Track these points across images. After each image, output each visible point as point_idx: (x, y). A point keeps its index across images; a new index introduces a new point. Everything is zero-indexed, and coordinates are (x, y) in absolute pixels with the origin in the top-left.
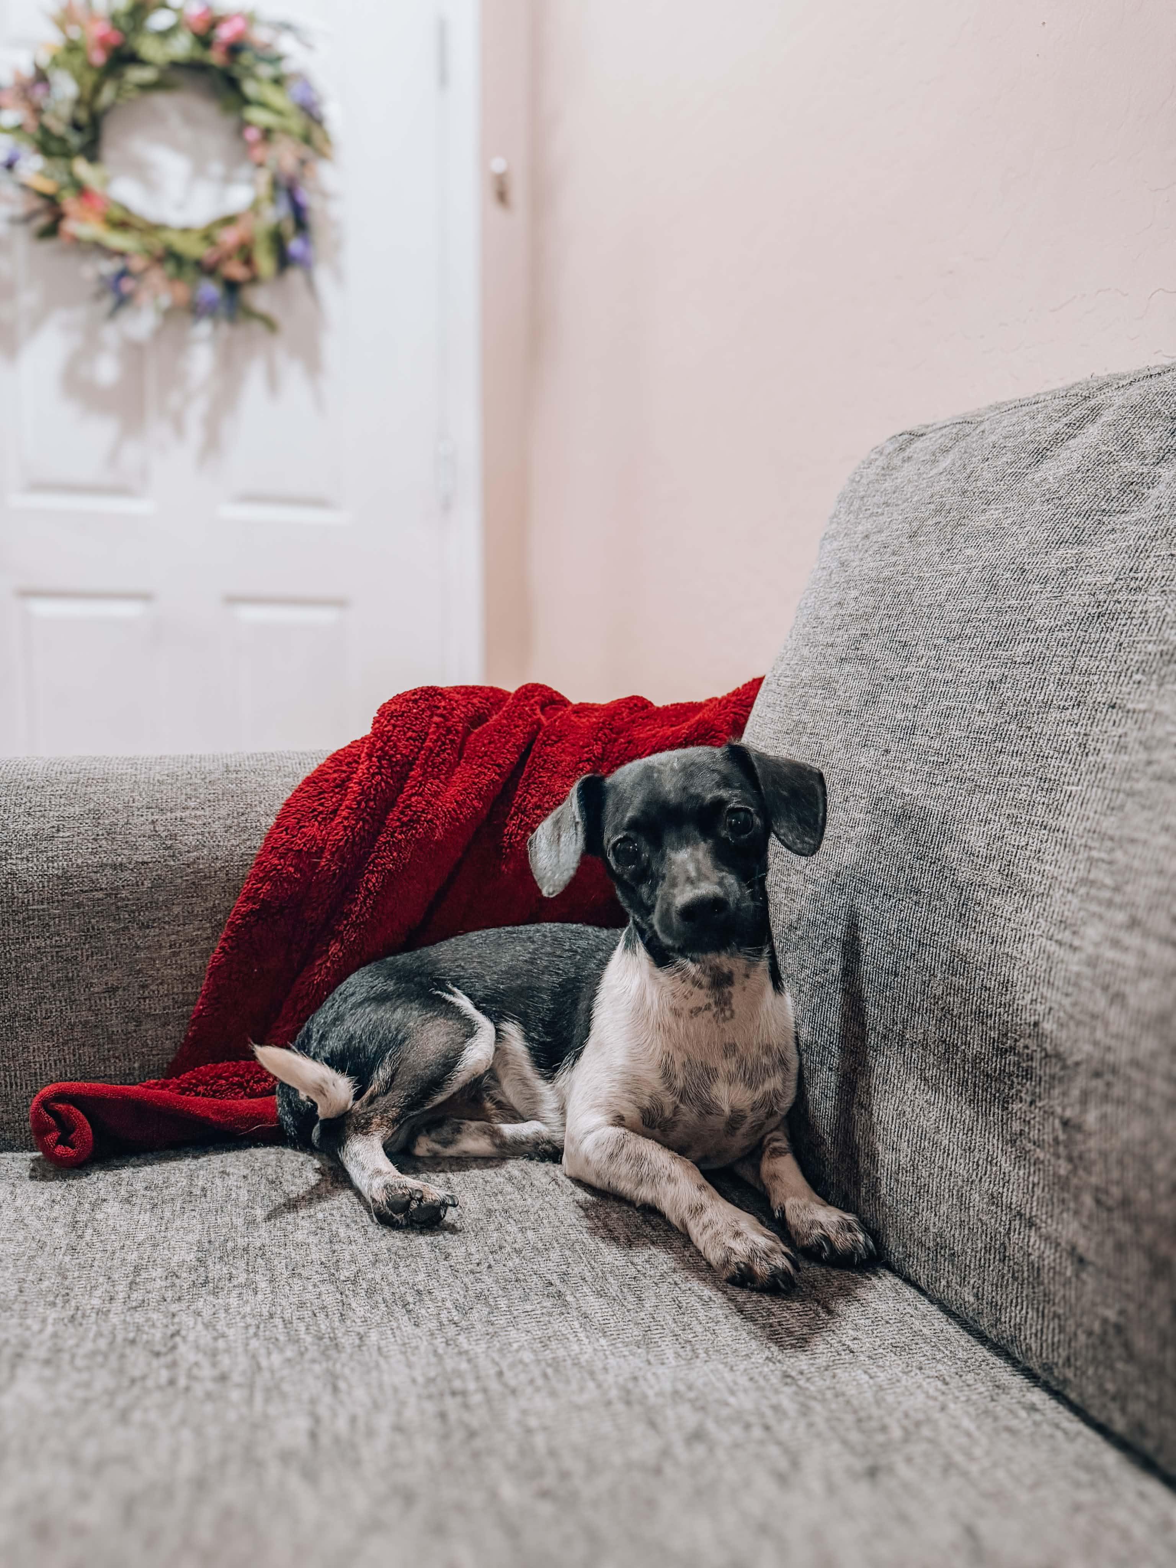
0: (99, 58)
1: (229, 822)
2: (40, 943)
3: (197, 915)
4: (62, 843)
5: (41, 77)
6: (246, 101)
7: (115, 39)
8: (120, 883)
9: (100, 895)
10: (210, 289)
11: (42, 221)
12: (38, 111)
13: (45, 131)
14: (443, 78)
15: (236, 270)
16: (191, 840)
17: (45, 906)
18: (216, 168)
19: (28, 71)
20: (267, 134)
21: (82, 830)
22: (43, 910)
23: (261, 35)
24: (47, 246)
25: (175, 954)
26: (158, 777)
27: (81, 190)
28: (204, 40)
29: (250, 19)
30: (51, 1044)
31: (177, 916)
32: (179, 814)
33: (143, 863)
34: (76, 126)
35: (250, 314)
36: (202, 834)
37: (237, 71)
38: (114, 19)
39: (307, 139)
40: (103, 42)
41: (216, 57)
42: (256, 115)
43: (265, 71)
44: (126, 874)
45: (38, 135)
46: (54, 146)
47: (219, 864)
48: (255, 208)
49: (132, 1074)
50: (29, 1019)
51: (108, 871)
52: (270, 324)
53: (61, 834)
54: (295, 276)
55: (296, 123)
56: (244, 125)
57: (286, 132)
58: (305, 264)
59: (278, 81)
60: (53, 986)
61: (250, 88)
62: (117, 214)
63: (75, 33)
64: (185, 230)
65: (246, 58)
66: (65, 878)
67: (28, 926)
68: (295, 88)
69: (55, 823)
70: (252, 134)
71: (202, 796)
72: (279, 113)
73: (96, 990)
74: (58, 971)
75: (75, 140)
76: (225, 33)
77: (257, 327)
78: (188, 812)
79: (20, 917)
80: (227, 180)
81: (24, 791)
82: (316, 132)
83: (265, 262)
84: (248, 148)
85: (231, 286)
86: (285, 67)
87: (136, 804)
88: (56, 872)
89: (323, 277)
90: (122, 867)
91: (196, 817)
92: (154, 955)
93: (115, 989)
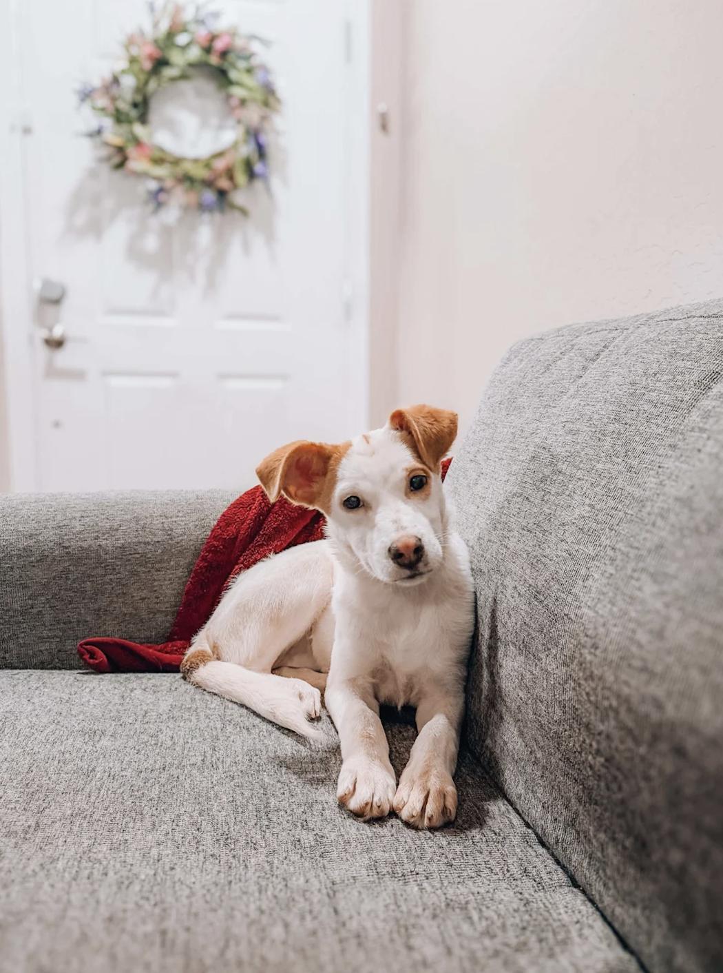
0: (148, 65)
1: (197, 523)
2: (112, 577)
3: (181, 566)
4: (122, 532)
5: (116, 80)
6: (230, 83)
7: (157, 54)
8: (147, 551)
9: (137, 556)
10: (209, 196)
11: (117, 160)
12: (114, 99)
13: (118, 111)
14: (349, 57)
15: (224, 183)
16: (180, 532)
17: (114, 560)
18: (214, 121)
19: (108, 76)
20: (243, 102)
21: (131, 526)
22: (114, 562)
23: (239, 43)
24: (118, 175)
25: (171, 583)
26: (166, 501)
27: (137, 142)
28: (208, 50)
29: (233, 34)
31: (172, 566)
32: (174, 519)
33: (158, 542)
34: (135, 105)
35: (233, 207)
36: (184, 529)
37: (226, 66)
38: (156, 41)
39: (266, 104)
40: (150, 57)
41: (214, 60)
42: (237, 92)
43: (242, 64)
44: (150, 547)
45: (114, 112)
46: (123, 118)
47: (192, 543)
48: (235, 146)
49: (151, 638)
51: (142, 545)
52: (244, 212)
53: (121, 528)
54: (258, 184)
55: (259, 95)
56: (229, 97)
57: (254, 100)
58: (265, 178)
59: (249, 71)
60: (117, 596)
61: (233, 75)
62: (157, 154)
63: (135, 51)
64: (196, 161)
65: (231, 57)
66: (123, 547)
67: (107, 569)
68: (260, 75)
69: (119, 523)
70: (234, 102)
71: (185, 511)
72: (249, 89)
73: (136, 599)
74: (119, 589)
75: (134, 113)
76: (219, 45)
77: (237, 214)
78: (178, 519)
79: (103, 565)
80: (221, 127)
81: (105, 508)
82: (271, 100)
83: (241, 178)
84: (232, 110)
85: (222, 194)
86: (255, 61)
87: (155, 515)
88: (119, 545)
89: (275, 182)
90: (148, 543)
91: (182, 521)
92: (162, 583)
93: (144, 599)
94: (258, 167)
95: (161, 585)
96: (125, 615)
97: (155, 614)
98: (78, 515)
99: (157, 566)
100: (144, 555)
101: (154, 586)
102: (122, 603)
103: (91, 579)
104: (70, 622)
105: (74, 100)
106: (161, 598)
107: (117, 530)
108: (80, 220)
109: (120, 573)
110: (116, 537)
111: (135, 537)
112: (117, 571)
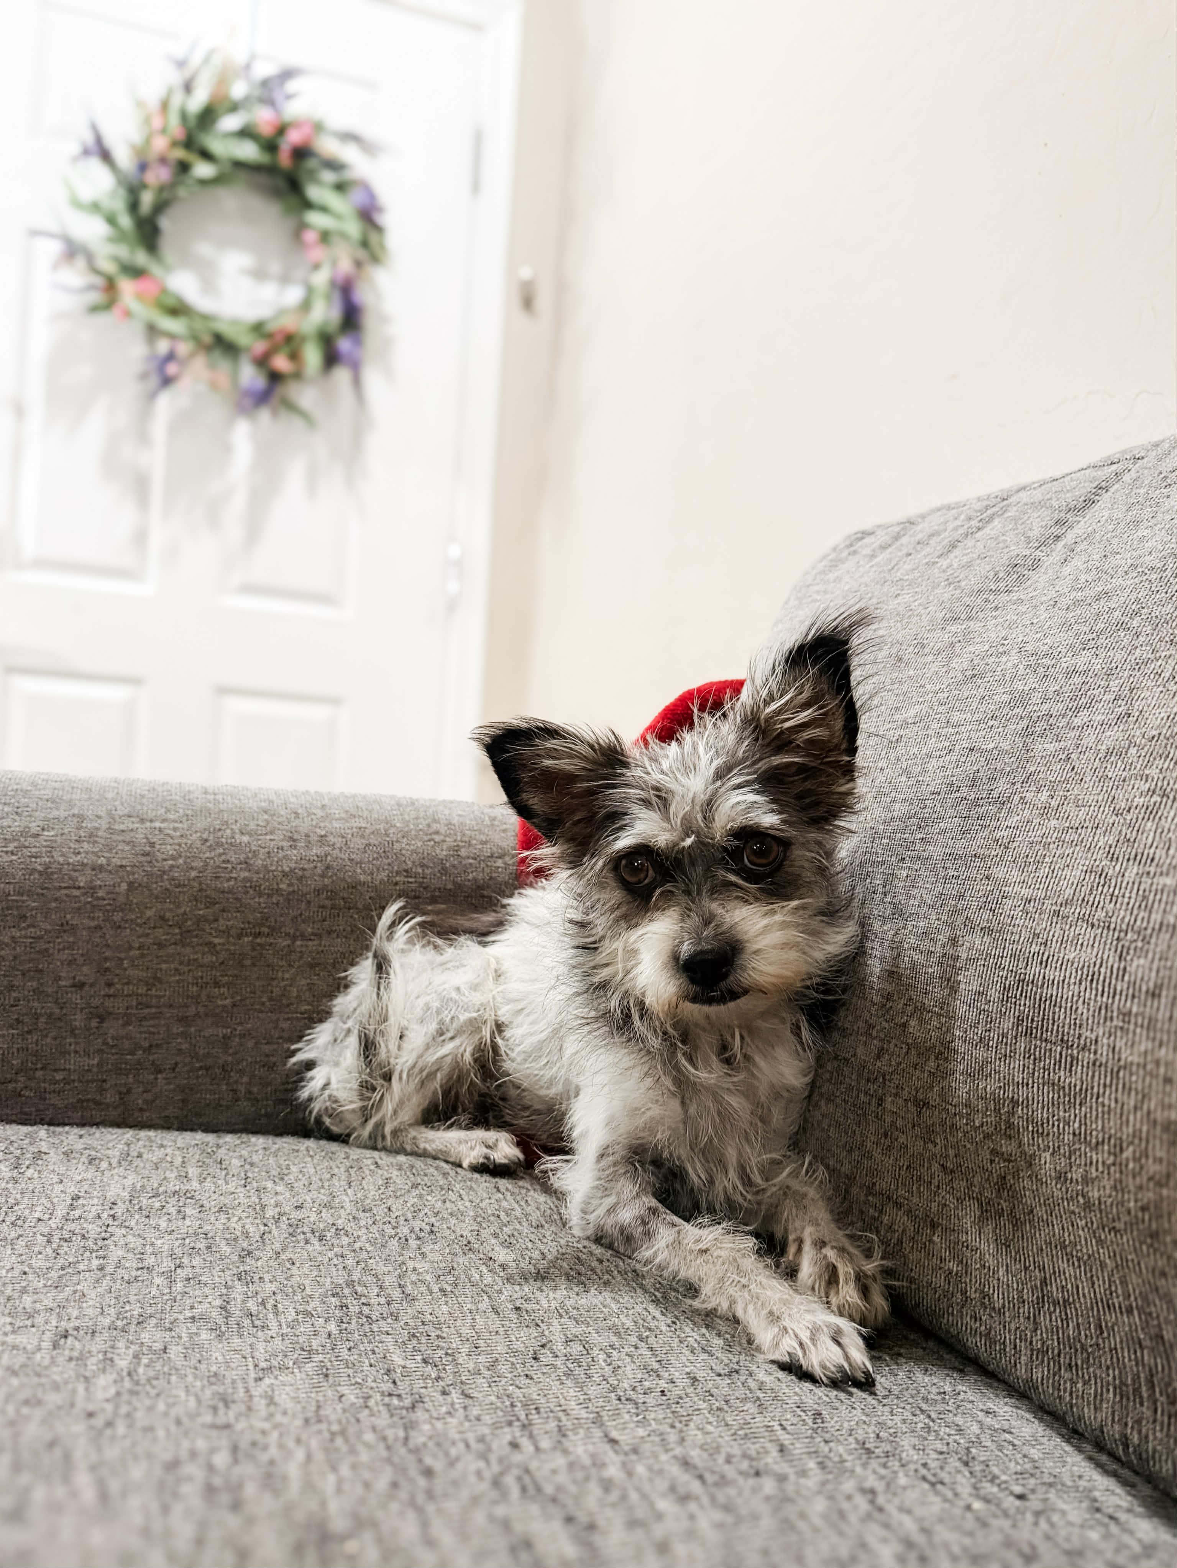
1: (205, 836)
2: (16, 933)
3: (167, 920)
6: (307, 205)
8: (99, 883)
9: (76, 893)
10: (253, 377)
11: (97, 296)
14: (476, 185)
15: (281, 363)
16: (170, 850)
17: (25, 898)
18: (275, 268)
20: (325, 237)
21: (66, 831)
22: (23, 902)
23: (325, 144)
25: (142, 956)
27: (137, 273)
28: (271, 146)
29: (318, 127)
30: (15, 1032)
31: (149, 919)
32: (158, 825)
33: (121, 866)
35: (293, 408)
36: (180, 845)
37: (300, 175)
39: (365, 244)
41: (282, 160)
42: (315, 218)
43: (328, 177)
44: (104, 875)
47: (194, 874)
48: (306, 306)
51: (88, 871)
52: (308, 419)
53: (46, 833)
54: (341, 373)
55: (353, 228)
56: (301, 227)
57: (343, 235)
58: (354, 363)
59: (340, 187)
60: (24, 975)
61: (313, 192)
62: (171, 301)
64: (235, 322)
65: (311, 163)
66: (46, 873)
67: (6, 916)
68: (357, 194)
69: (41, 823)
70: (310, 236)
72: (337, 217)
73: (64, 983)
76: (292, 138)
77: (297, 422)
80: (285, 280)
82: (373, 238)
84: (304, 249)
85: (275, 378)
86: (348, 175)
88: (39, 868)
89: (372, 377)
90: (101, 868)
91: (175, 829)
92: (123, 955)
93: (82, 985)
94: (344, 344)
95: (121, 960)
96: (37, 1017)
97: (102, 1019)
99: (117, 917)
100: (91, 889)
101: (106, 959)
102: (34, 991)
106: (118, 986)
109: (34, 927)
110: (34, 850)
111: (74, 853)
112: (29, 922)
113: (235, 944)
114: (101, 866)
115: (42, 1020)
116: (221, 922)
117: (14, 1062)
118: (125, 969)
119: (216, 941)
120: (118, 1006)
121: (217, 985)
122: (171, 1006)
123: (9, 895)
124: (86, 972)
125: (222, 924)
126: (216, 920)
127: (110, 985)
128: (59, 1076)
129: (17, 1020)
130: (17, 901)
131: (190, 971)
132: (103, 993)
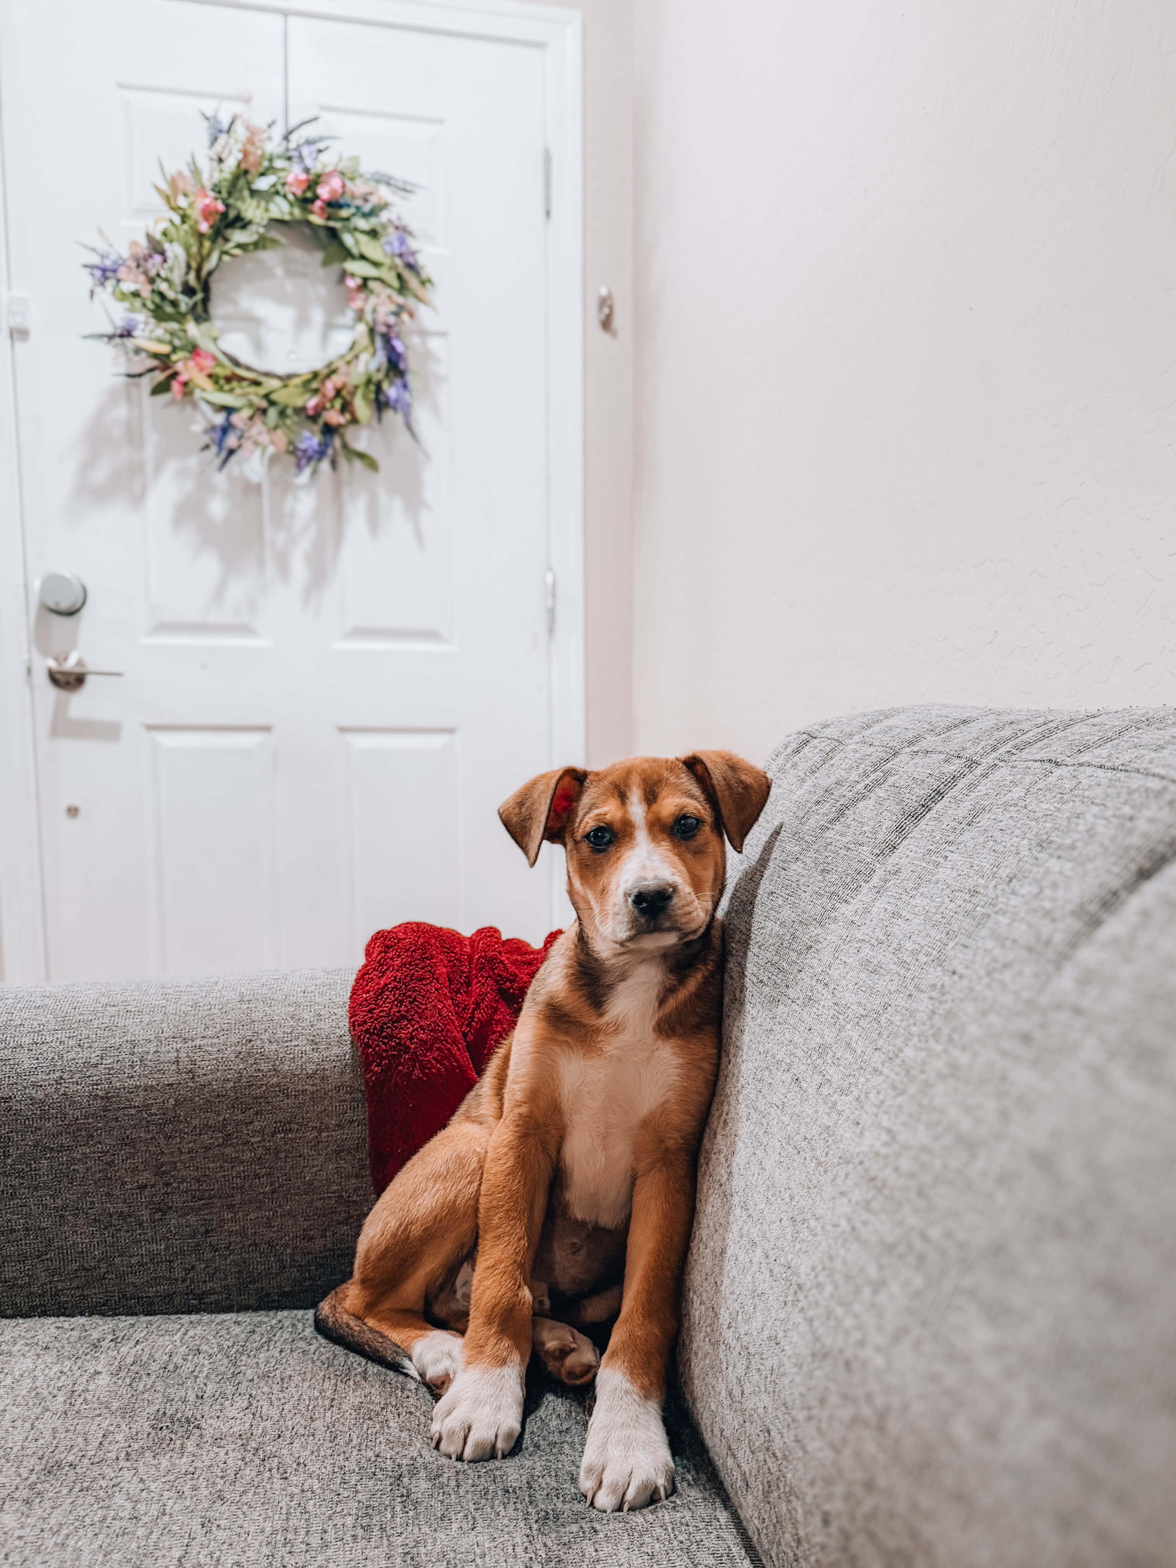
0: (205, 225)
1: (238, 1049)
3: (210, 1127)
4: (105, 1069)
6: (346, 254)
7: (218, 209)
8: (151, 1101)
9: (133, 1111)
10: (311, 439)
11: (156, 378)
12: (153, 278)
13: (159, 296)
14: (548, 211)
15: (334, 417)
16: (209, 1065)
17: (91, 1120)
18: (319, 317)
19: (142, 243)
20: (365, 283)
21: (121, 1058)
22: (89, 1124)
23: (358, 189)
24: (160, 401)
27: (194, 350)
28: (306, 202)
31: (195, 1127)
32: (198, 1042)
33: (168, 1085)
34: (188, 291)
35: (351, 453)
36: (217, 1059)
37: (337, 226)
38: (218, 186)
39: (403, 287)
40: (208, 212)
41: (316, 216)
42: (355, 266)
43: (362, 224)
44: (155, 1094)
45: (153, 300)
46: (167, 311)
47: (230, 1085)
48: (354, 354)
49: (159, 1254)
50: (77, 1209)
51: (141, 1092)
52: (369, 462)
53: (104, 1062)
54: (393, 418)
55: (391, 276)
56: (344, 276)
57: (382, 281)
58: (403, 407)
59: (374, 233)
61: (349, 240)
62: (225, 370)
64: (289, 377)
65: (345, 212)
66: (106, 1098)
67: (77, 1137)
68: (392, 239)
70: (352, 283)
71: (218, 1025)
72: (376, 264)
74: (100, 1172)
75: (186, 303)
76: (325, 191)
77: (361, 468)
78: (205, 1041)
80: (329, 327)
81: (76, 1025)
82: (413, 281)
83: (362, 408)
84: (349, 297)
85: (330, 430)
86: (386, 218)
87: (166, 1035)
88: (100, 1093)
89: (421, 415)
91: (213, 1045)
93: (144, 1187)
94: (392, 391)
95: (175, 1163)
98: (26, 1040)
101: (162, 1165)
103: (49, 1155)
104: (12, 1231)
105: (87, 281)
106: (175, 1185)
107: (96, 1065)
108: (100, 474)
109: (100, 1143)
110: (95, 1078)
111: (128, 1077)
112: (96, 1139)
113: (269, 1141)
114: (152, 1086)
115: (115, 1217)
116: (256, 1123)
117: (96, 1253)
118: (179, 1171)
119: (253, 1140)
120: (177, 1200)
121: (257, 1176)
122: (220, 1197)
123: (77, 1119)
124: (145, 1177)
125: (257, 1125)
126: (251, 1123)
127: (167, 1184)
128: (134, 1261)
129: (95, 1219)
130: (84, 1124)
131: (233, 1167)
132: (162, 1191)
